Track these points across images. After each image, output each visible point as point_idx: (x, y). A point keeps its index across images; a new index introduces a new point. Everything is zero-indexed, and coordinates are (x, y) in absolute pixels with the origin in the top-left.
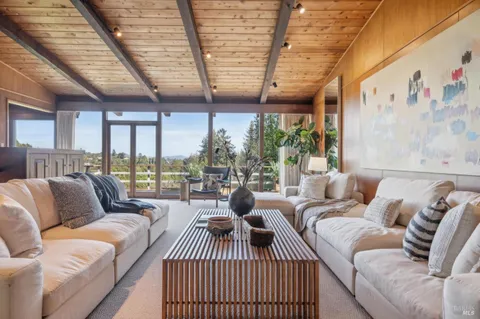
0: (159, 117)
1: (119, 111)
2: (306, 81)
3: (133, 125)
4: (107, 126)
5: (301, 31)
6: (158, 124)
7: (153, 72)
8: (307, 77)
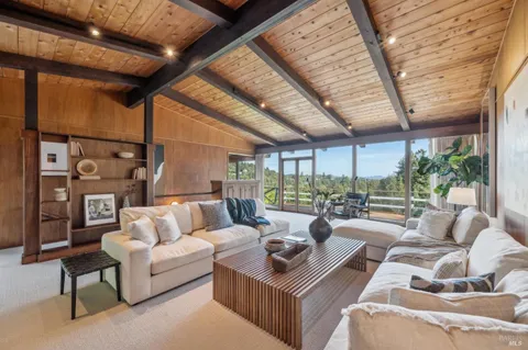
0: (314, 153)
1: (292, 151)
2: (454, 100)
3: (297, 160)
4: (282, 161)
5: (412, 55)
6: (313, 158)
7: (301, 122)
8: (454, 96)
